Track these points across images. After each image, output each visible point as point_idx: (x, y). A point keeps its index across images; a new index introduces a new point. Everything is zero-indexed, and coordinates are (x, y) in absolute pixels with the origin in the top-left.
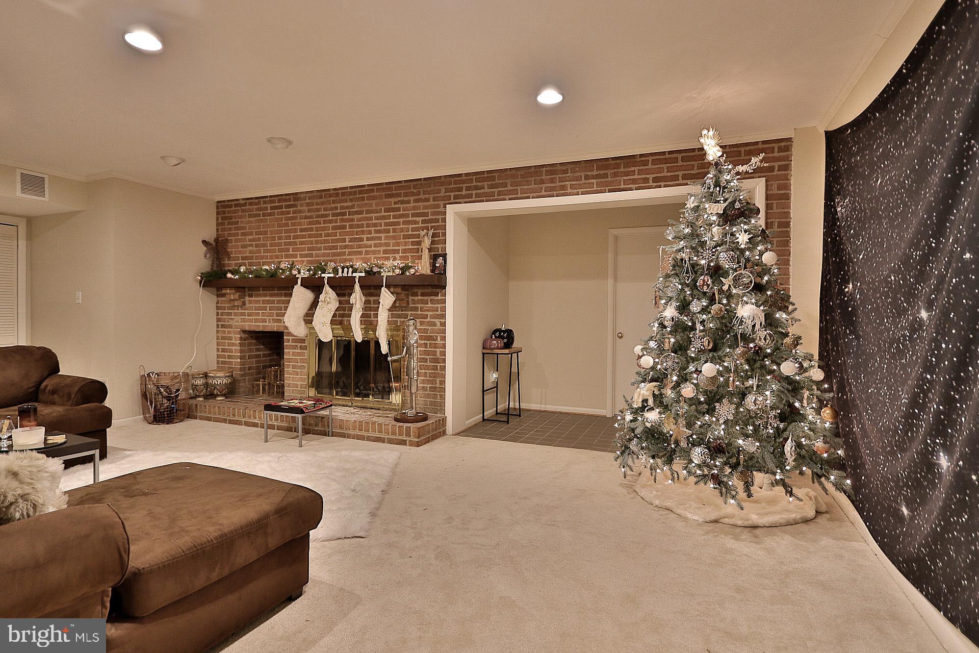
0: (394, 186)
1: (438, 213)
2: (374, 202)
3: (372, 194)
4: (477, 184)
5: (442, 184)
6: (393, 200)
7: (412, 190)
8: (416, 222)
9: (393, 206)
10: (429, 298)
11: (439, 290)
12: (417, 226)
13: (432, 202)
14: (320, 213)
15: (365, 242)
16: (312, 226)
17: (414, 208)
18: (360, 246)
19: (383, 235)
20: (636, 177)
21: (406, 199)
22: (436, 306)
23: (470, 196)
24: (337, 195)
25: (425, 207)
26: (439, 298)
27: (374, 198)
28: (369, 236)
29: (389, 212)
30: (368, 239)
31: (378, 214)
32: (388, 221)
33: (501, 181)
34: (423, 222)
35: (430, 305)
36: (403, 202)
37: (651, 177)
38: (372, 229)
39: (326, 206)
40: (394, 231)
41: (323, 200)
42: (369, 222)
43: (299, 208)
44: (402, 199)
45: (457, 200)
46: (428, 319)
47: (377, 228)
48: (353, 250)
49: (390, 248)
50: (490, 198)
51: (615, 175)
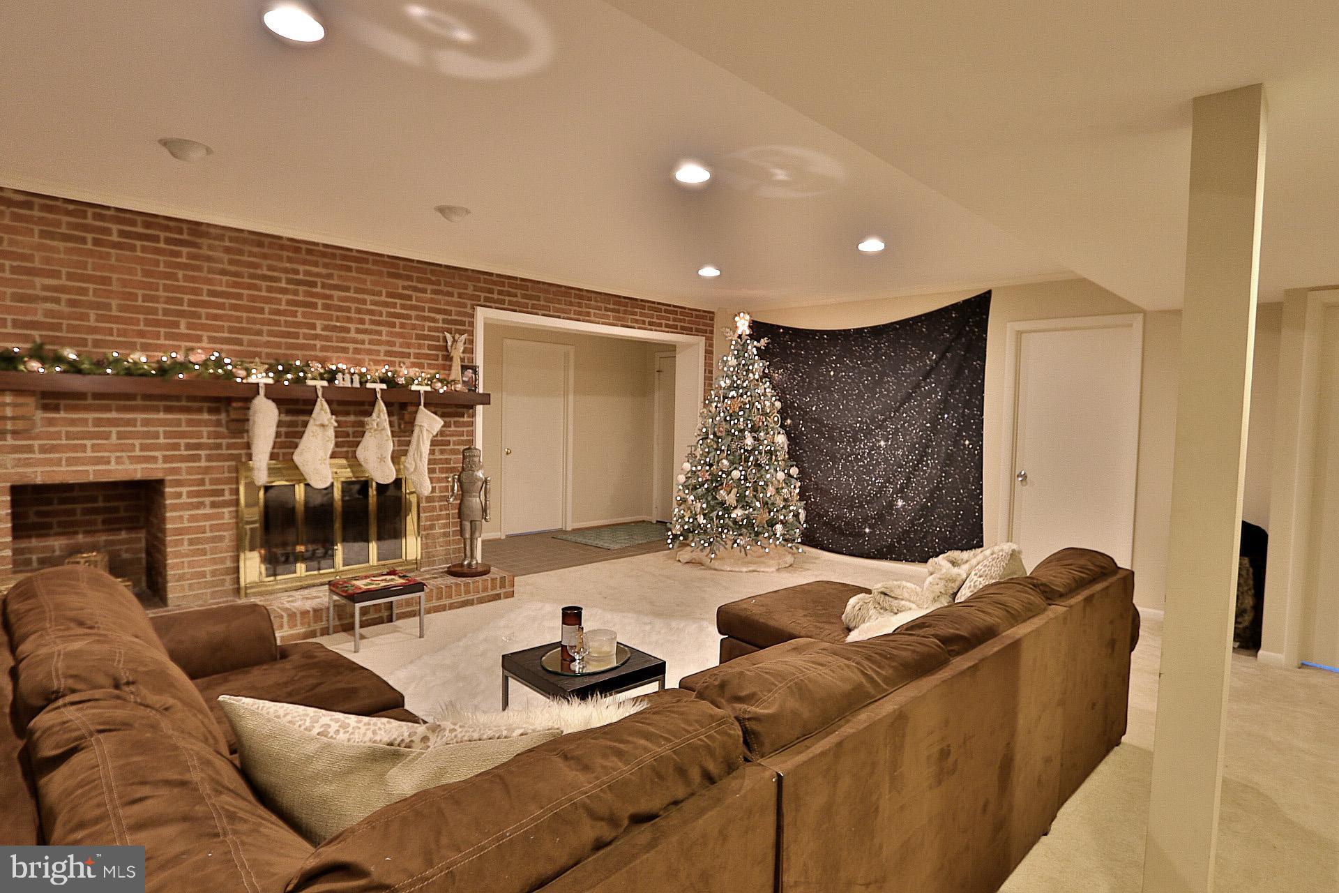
0: (401, 263)
1: (465, 314)
2: (369, 278)
3: (364, 266)
4: (510, 289)
5: (469, 279)
6: (400, 283)
7: (429, 276)
8: (434, 320)
9: (400, 291)
10: (452, 420)
11: (464, 410)
12: (436, 325)
13: (456, 299)
14: (259, 272)
15: (352, 335)
16: (242, 291)
17: (432, 301)
18: (343, 340)
19: (384, 329)
20: (638, 317)
21: (420, 285)
22: (461, 429)
23: (503, 302)
24: (298, 250)
25: (448, 303)
26: (466, 419)
27: (368, 272)
28: (361, 327)
29: (395, 298)
30: (358, 331)
31: (377, 298)
32: (392, 310)
33: (534, 293)
34: (445, 321)
35: (453, 428)
36: (415, 289)
37: (647, 320)
38: (367, 317)
39: (275, 263)
40: (402, 326)
41: (265, 250)
42: (361, 306)
43: (205, 252)
44: (414, 284)
45: (489, 303)
46: (451, 447)
47: (373, 318)
48: (329, 344)
49: (395, 349)
50: (523, 309)
51: (625, 312)
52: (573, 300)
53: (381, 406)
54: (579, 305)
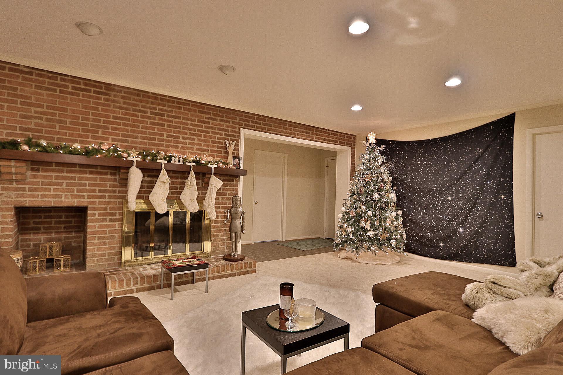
0: (205, 106)
1: (235, 132)
2: (190, 113)
3: (187, 107)
4: (257, 121)
5: (238, 115)
6: (205, 116)
7: (218, 113)
8: (221, 134)
9: (204, 120)
10: (228, 183)
11: (234, 178)
12: (221, 136)
13: (231, 124)
14: (137, 108)
15: (181, 140)
16: (129, 117)
17: (219, 125)
18: (177, 142)
19: (196, 138)
20: (319, 137)
21: (214, 117)
22: (232, 188)
23: (253, 126)
24: (156, 98)
25: (227, 126)
26: (234, 183)
27: (190, 110)
28: (185, 136)
29: (202, 123)
30: (184, 138)
31: (193, 123)
32: (201, 129)
33: (269, 123)
34: (225, 135)
35: (228, 187)
36: (212, 119)
37: (323, 138)
38: (188, 132)
39: (145, 104)
40: (205, 136)
41: (141, 98)
42: (185, 126)
43: (112, 98)
44: (211, 116)
45: (247, 127)
46: (227, 196)
47: (191, 132)
48: (170, 144)
49: (201, 147)
50: (263, 130)
51: (313, 134)
52: (287, 127)
53: (192, 173)
54: (291, 129)
